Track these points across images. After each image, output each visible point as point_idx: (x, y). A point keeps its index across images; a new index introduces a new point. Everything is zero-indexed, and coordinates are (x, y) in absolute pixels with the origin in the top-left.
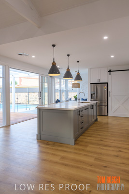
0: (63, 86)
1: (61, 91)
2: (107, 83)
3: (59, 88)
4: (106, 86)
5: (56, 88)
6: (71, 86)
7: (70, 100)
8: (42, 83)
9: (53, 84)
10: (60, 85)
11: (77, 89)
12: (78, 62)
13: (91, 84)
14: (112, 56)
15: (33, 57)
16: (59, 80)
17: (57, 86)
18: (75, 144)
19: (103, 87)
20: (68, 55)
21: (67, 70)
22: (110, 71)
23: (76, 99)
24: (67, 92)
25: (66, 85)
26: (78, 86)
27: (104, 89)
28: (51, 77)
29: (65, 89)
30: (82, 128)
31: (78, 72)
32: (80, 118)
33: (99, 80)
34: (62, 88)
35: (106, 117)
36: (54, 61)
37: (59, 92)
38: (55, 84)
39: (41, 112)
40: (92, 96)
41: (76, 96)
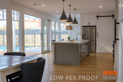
0: (57, 28)
2: (96, 26)
3: (54, 31)
5: (52, 31)
6: (65, 28)
10: (55, 27)
11: (69, 31)
12: (75, 9)
13: (82, 26)
14: (101, 7)
15: (43, 6)
16: (54, 22)
17: (53, 28)
18: (80, 65)
19: (92, 29)
20: (70, 6)
22: (98, 17)
24: (60, 34)
25: (59, 27)
26: (70, 28)
27: (93, 31)
28: (49, 20)
29: (58, 31)
30: (82, 57)
31: (75, 18)
32: (81, 50)
33: (89, 24)
34: (56, 30)
35: (95, 53)
36: (64, 11)
37: (54, 33)
38: (51, 26)
39: (57, 46)
40: (84, 37)
41: (69, 36)
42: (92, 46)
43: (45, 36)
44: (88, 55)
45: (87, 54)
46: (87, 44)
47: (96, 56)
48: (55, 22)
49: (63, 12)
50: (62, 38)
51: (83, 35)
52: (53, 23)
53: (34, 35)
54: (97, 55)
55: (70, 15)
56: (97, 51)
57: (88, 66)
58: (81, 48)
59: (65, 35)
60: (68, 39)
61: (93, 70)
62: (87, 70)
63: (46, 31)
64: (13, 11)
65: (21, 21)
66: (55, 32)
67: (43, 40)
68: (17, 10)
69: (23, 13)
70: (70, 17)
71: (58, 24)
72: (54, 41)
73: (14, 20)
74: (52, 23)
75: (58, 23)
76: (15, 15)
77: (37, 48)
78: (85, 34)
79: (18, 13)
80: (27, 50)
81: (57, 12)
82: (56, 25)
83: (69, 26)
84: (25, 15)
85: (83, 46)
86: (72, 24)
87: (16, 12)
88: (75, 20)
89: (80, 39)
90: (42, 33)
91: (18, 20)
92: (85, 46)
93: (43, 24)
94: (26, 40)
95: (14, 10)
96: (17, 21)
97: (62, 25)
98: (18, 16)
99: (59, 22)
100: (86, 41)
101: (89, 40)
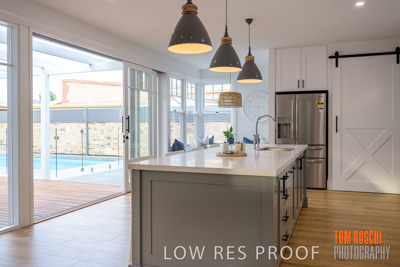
1: (184, 117)
2: (326, 92)
3: (179, 109)
4: (323, 100)
5: (172, 110)
7: (211, 141)
8: (131, 89)
9: (164, 94)
10: (183, 98)
11: (231, 110)
12: (249, 21)
13: (277, 93)
14: (360, 4)
16: (179, 82)
21: (224, 40)
22: (337, 56)
23: (231, 141)
24: (201, 119)
25: (200, 99)
26: (233, 99)
27: (317, 110)
28: (159, 73)
29: (195, 112)
31: (250, 54)
32: (282, 201)
34: (188, 110)
35: (323, 192)
37: (181, 119)
38: (169, 94)
41: (231, 130)
43: (144, 127)
44: (304, 204)
46: (303, 161)
48: (183, 81)
50: (208, 134)
51: (279, 125)
52: (175, 82)
55: (226, 35)
59: (222, 124)
63: (147, 111)
66: (184, 114)
67: (133, 143)
70: (226, 42)
71: (194, 90)
75: (197, 85)
82: (189, 90)
83: (230, 94)
85: (289, 182)
88: (250, 63)
89: (267, 137)
90: (128, 118)
99: (198, 81)
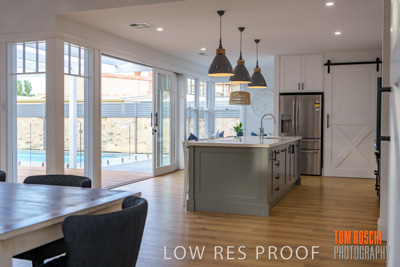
0: (202, 99)
1: (197, 113)
2: (322, 94)
3: (193, 106)
4: (319, 101)
5: (188, 107)
6: (228, 99)
7: (221, 136)
8: (158, 91)
9: (182, 93)
10: (197, 96)
11: (240, 107)
12: (257, 41)
13: (281, 94)
14: (338, 33)
15: (160, 29)
16: (193, 81)
17: (190, 98)
18: (270, 215)
19: (311, 104)
20: (242, 29)
21: (239, 62)
22: (329, 64)
23: (240, 134)
24: (212, 115)
25: (211, 97)
26: (243, 98)
27: (314, 108)
28: (177, 74)
29: (205, 109)
30: (277, 189)
31: (257, 67)
33: (302, 85)
34: (200, 106)
35: (318, 178)
36: (221, 47)
37: (193, 114)
38: (186, 93)
39: (197, 154)
40: (284, 127)
41: (241, 125)
42: (309, 156)
43: (166, 122)
44: (298, 182)
45: (294, 180)
46: (295, 148)
47: (321, 188)
48: (197, 80)
49: (218, 51)
50: (219, 128)
51: (282, 121)
52: (190, 82)
53: (134, 119)
54: (326, 184)
55: (241, 58)
56: (326, 172)
57: (296, 220)
58: (274, 163)
59: (229, 120)
60: (235, 134)
61: (310, 232)
62: (290, 233)
63: (168, 106)
64: (66, 47)
65: (91, 75)
66: (197, 111)
67: (159, 136)
68: (80, 44)
69: (97, 52)
70: (241, 64)
71: (205, 87)
72: (192, 137)
73: (69, 74)
74: (186, 83)
75: (208, 83)
76: (74, 59)
77: (141, 158)
78: (288, 118)
79: (82, 51)
80: (111, 164)
81: (203, 49)
82: (201, 88)
83: (240, 93)
84: (103, 58)
85: (281, 157)
86: (249, 85)
87: (75, 49)
88: (258, 73)
89: (272, 132)
90: (156, 115)
91: (82, 73)
92: (288, 155)
93: (159, 86)
94: (112, 134)
95: (71, 42)
96: (80, 75)
97: (218, 89)
98: (82, 61)
100: (293, 139)
101: (300, 138)
